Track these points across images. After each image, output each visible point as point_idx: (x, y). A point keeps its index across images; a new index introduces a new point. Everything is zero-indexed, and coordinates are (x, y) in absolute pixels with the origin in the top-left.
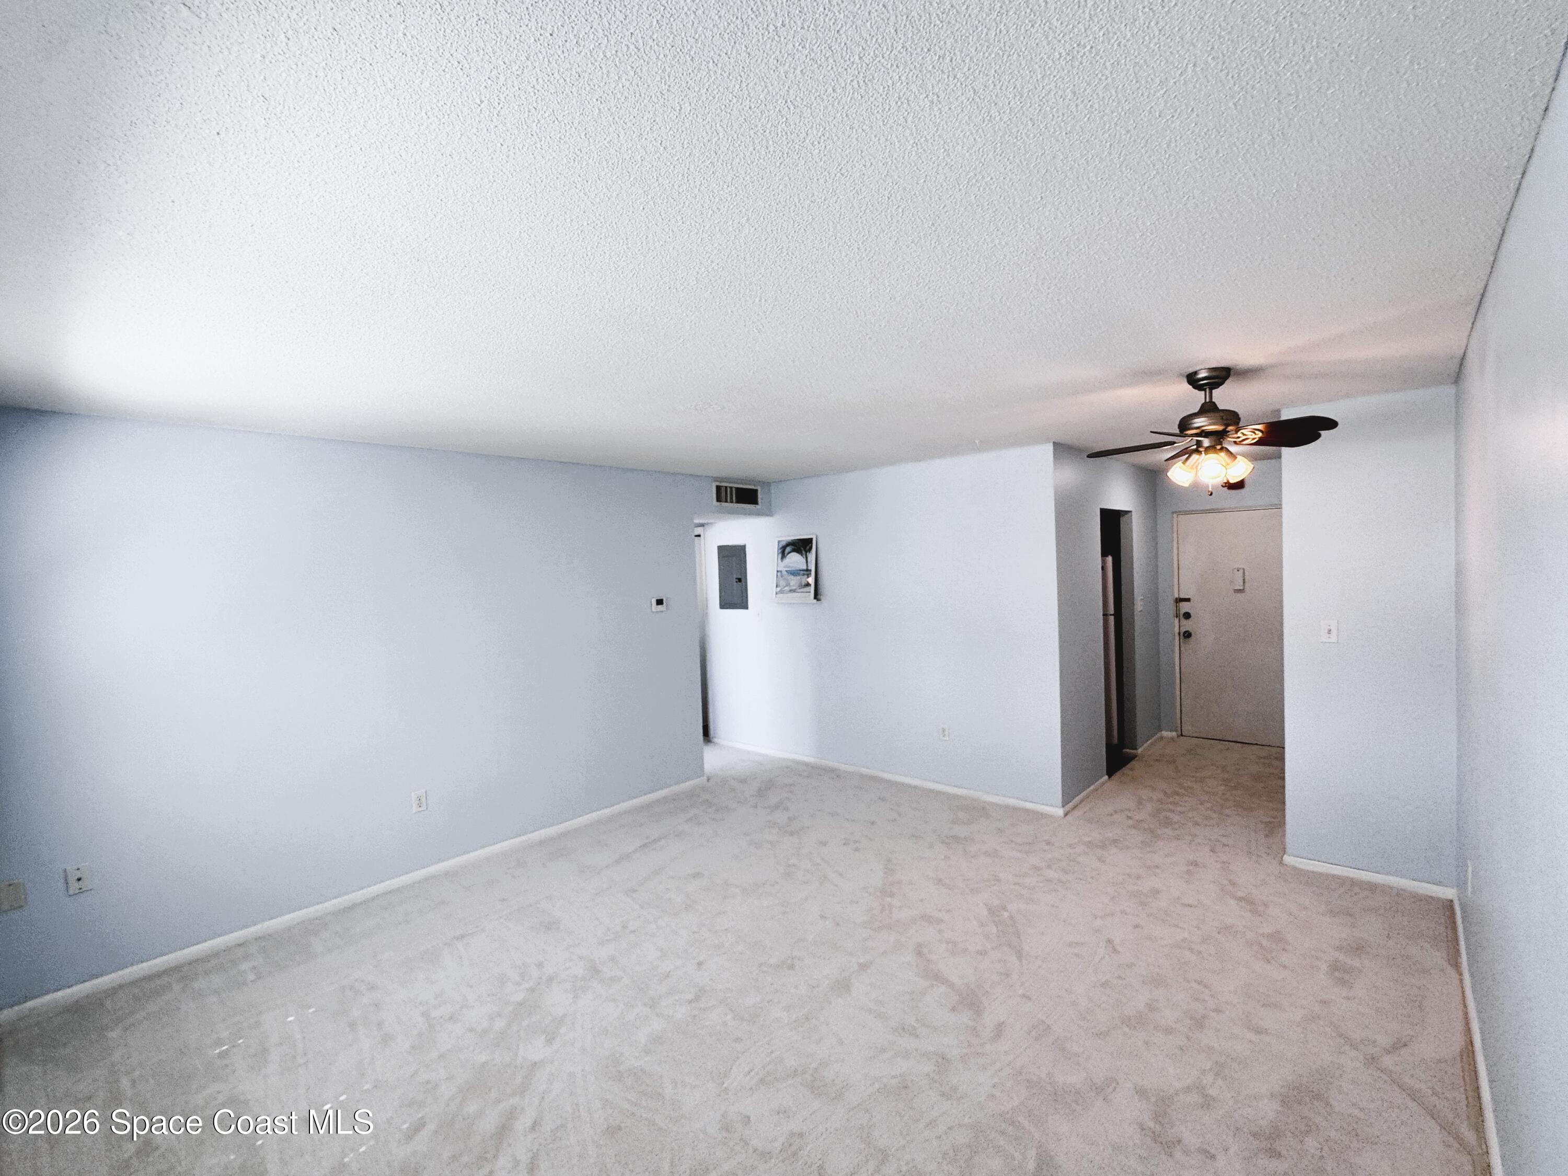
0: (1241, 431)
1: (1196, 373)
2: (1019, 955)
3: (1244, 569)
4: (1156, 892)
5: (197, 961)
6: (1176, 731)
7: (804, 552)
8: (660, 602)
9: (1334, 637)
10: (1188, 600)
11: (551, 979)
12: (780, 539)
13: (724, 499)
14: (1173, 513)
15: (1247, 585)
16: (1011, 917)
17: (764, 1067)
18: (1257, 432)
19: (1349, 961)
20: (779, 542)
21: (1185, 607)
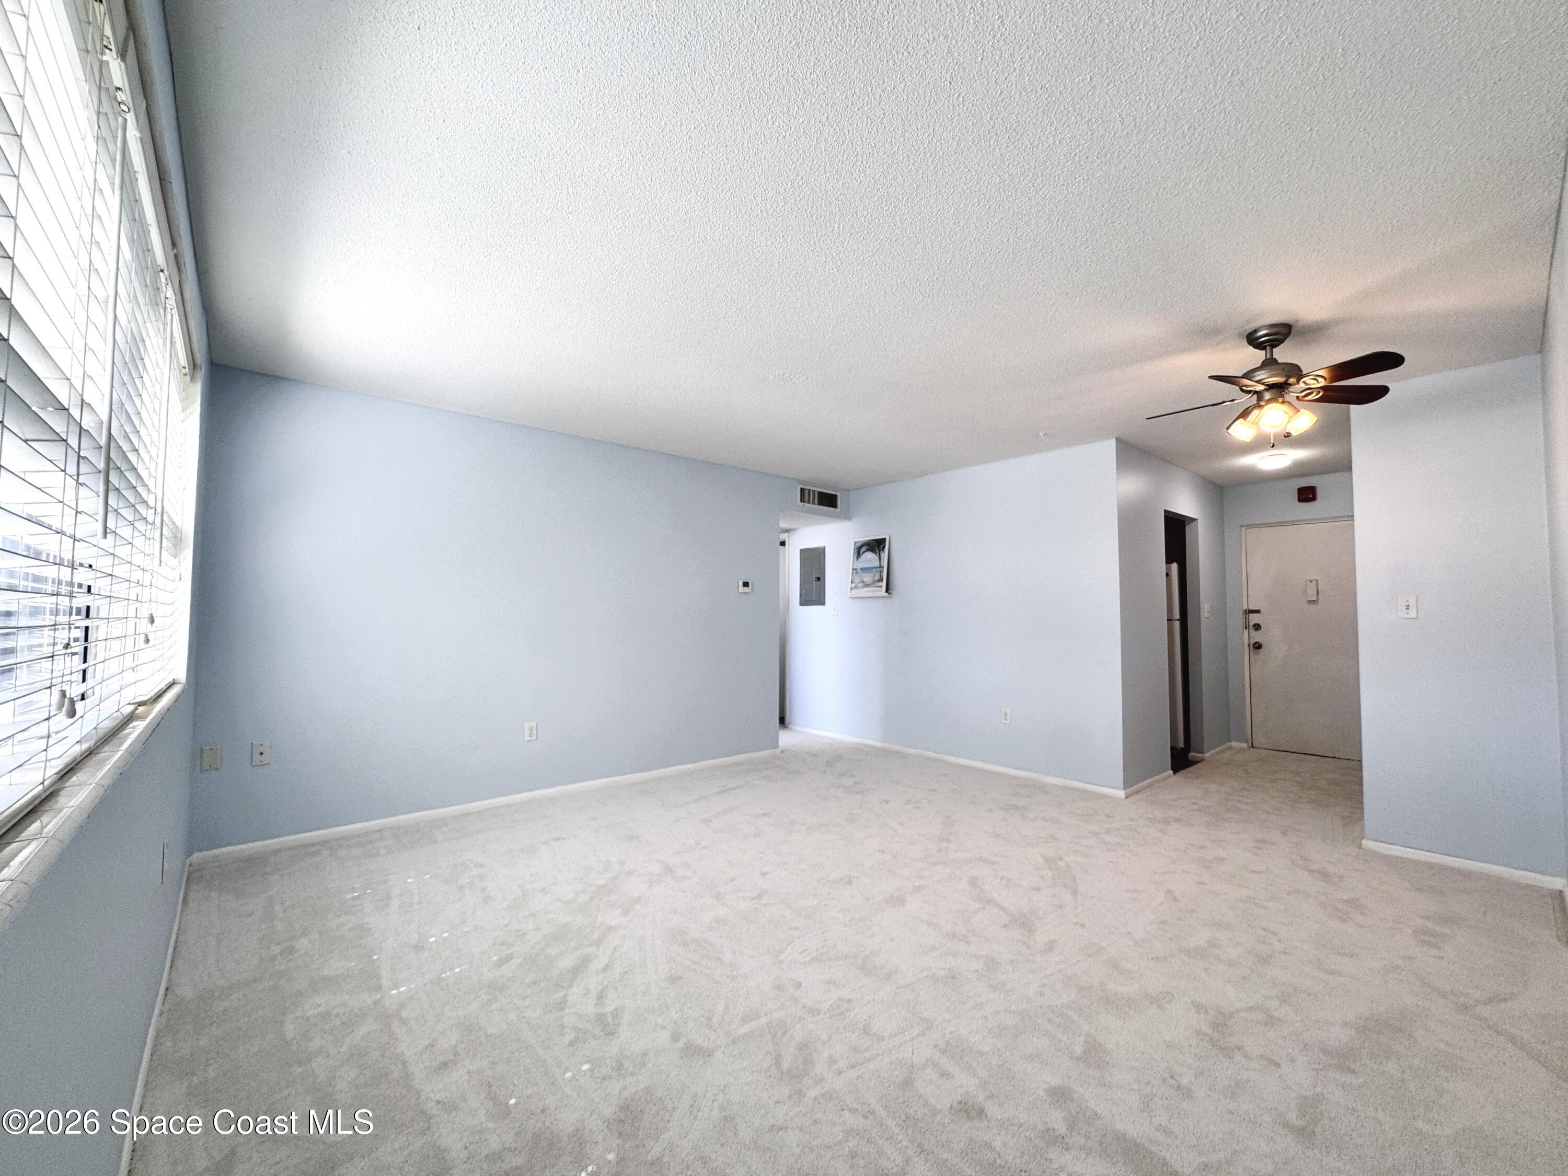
0: (1303, 380)
1: (1256, 331)
2: (1075, 893)
3: (1317, 580)
4: (1220, 860)
5: (343, 838)
6: (1246, 741)
7: (877, 551)
8: (746, 584)
9: (1413, 613)
10: (1258, 612)
11: (630, 873)
12: (856, 540)
13: (806, 499)
14: (1242, 526)
15: (1320, 596)
16: (1068, 867)
17: (817, 950)
18: (1320, 379)
19: (1438, 928)
20: (855, 543)
21: (1254, 619)
